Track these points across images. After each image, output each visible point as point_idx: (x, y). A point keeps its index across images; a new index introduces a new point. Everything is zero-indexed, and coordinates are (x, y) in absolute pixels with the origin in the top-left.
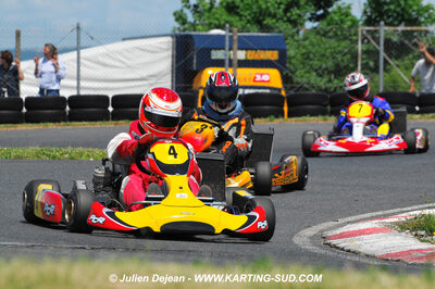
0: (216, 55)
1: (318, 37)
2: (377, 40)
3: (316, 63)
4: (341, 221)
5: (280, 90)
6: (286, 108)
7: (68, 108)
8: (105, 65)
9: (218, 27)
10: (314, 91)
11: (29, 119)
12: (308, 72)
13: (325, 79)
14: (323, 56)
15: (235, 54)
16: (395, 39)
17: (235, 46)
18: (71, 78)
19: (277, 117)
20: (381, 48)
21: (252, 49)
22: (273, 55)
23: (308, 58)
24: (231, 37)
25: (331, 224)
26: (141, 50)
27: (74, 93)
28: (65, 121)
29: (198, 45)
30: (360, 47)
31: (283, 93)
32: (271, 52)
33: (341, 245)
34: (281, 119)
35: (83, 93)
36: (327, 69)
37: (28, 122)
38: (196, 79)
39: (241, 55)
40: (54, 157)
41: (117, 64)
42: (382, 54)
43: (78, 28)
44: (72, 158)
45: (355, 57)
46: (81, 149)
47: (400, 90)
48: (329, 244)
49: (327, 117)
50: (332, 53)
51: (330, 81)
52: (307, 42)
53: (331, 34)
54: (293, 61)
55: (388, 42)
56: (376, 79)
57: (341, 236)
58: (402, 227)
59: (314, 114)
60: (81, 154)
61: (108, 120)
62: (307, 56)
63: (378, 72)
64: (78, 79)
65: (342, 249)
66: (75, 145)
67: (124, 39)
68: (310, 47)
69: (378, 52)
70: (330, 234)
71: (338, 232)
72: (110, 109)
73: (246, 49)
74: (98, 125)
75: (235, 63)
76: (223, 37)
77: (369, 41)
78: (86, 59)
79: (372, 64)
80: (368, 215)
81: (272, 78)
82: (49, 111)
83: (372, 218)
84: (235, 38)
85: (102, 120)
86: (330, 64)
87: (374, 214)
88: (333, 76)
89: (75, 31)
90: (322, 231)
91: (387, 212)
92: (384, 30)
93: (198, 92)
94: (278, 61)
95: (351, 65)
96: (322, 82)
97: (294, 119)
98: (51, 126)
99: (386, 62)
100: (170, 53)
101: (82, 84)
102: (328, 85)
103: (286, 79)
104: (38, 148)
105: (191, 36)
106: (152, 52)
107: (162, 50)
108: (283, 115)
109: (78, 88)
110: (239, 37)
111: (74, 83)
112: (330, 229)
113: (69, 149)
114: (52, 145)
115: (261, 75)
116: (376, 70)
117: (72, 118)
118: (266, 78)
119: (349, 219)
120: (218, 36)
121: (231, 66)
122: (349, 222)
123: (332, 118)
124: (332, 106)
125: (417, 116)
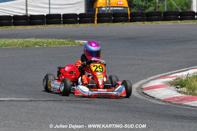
4: (149, 79)
5: (127, 8)
10: (140, 11)
18: (46, 4)
19: (126, 22)
25: (144, 81)
28: (45, 24)
34: (126, 24)
35: (51, 13)
48: (143, 92)
49: (145, 22)
56: (164, 3)
57: (148, 88)
58: (171, 84)
59: (140, 21)
61: (61, 24)
65: (148, 95)
70: (144, 86)
74: (57, 26)
80: (159, 76)
81: (124, 3)
85: (59, 24)
90: (141, 85)
91: (166, 74)
97: (132, 23)
98: (39, 26)
102: (146, 5)
104: (34, 40)
108: (128, 21)
109: (50, 7)
112: (144, 83)
115: (120, 2)
117: (48, 23)
119: (152, 78)
122: (151, 80)
123: (147, 22)
124: (147, 17)
125: (179, 22)
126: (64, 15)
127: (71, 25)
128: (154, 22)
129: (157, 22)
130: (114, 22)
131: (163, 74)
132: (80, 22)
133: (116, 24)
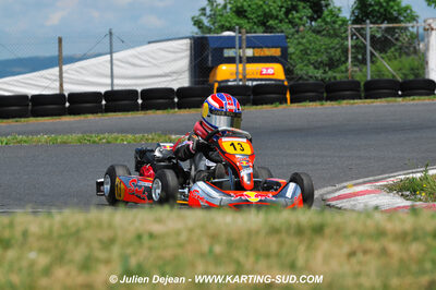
0: (228, 53)
1: (314, 35)
2: (364, 36)
3: (313, 58)
4: (338, 186)
5: (283, 81)
6: (288, 96)
7: (104, 102)
8: (134, 65)
9: (228, 30)
10: (311, 81)
11: (72, 112)
12: (306, 65)
13: (321, 71)
14: (319, 51)
15: (244, 52)
16: (379, 35)
17: (244, 45)
18: (105, 76)
19: (281, 103)
20: (368, 43)
21: (258, 47)
22: (276, 52)
23: (306, 53)
24: (240, 38)
25: (330, 188)
26: (165, 50)
27: (109, 89)
28: (101, 112)
29: (212, 45)
30: (350, 43)
31: (286, 83)
32: (274, 50)
33: (339, 206)
34: (284, 105)
35: (116, 88)
36: (321, 62)
37: (70, 114)
38: (212, 74)
39: (250, 52)
40: (94, 142)
41: (144, 64)
42: (369, 48)
43: (111, 33)
44: (108, 142)
45: (345, 51)
46: (115, 135)
47: (385, 78)
48: (329, 205)
49: (324, 102)
50: (326, 49)
51: (325, 72)
52: (304, 40)
53: (325, 32)
54: (293, 57)
55: (373, 37)
56: (364, 70)
57: (339, 198)
58: (390, 189)
59: (312, 100)
60: (116, 139)
61: (138, 110)
62: (305, 52)
63: (366, 64)
64: (112, 77)
65: (340, 208)
66: (111, 132)
67: (149, 43)
68: (308, 45)
69: (365, 47)
70: (329, 197)
71: (336, 194)
72: (140, 101)
73: (253, 48)
74: (130, 115)
75: (244, 59)
76: (234, 37)
77: (357, 38)
78: (117, 60)
79: (360, 57)
80: (361, 180)
81: (275, 71)
82: (88, 105)
83: (365, 183)
84: (244, 37)
85: (133, 110)
86: (325, 58)
87: (366, 179)
88: (327, 69)
89: (108, 37)
90: (322, 195)
91: (377, 177)
92: (369, 27)
93: (213, 85)
94: (281, 56)
95: (343, 59)
96: (319, 74)
98: (90, 117)
99: (372, 54)
100: (188, 53)
101: (116, 81)
102: (324, 76)
103: (288, 72)
104: (80, 135)
105: (206, 38)
106: (174, 52)
107: (183, 51)
108: (286, 102)
109: (112, 84)
110: (247, 37)
111: (109, 81)
112: (329, 193)
113: (106, 135)
114: (91, 132)
115: (267, 69)
116: (363, 62)
117: (108, 109)
118: (271, 71)
119: (346, 184)
120: (229, 37)
121: (241, 62)
122: (345, 187)
123: (329, 102)
124: (327, 92)
125: (400, 99)
126: (143, 92)
127: (160, 112)
128: (345, 101)
129: (352, 101)
130: (257, 105)
131: (371, 178)
132: (180, 106)
133: (259, 107)
